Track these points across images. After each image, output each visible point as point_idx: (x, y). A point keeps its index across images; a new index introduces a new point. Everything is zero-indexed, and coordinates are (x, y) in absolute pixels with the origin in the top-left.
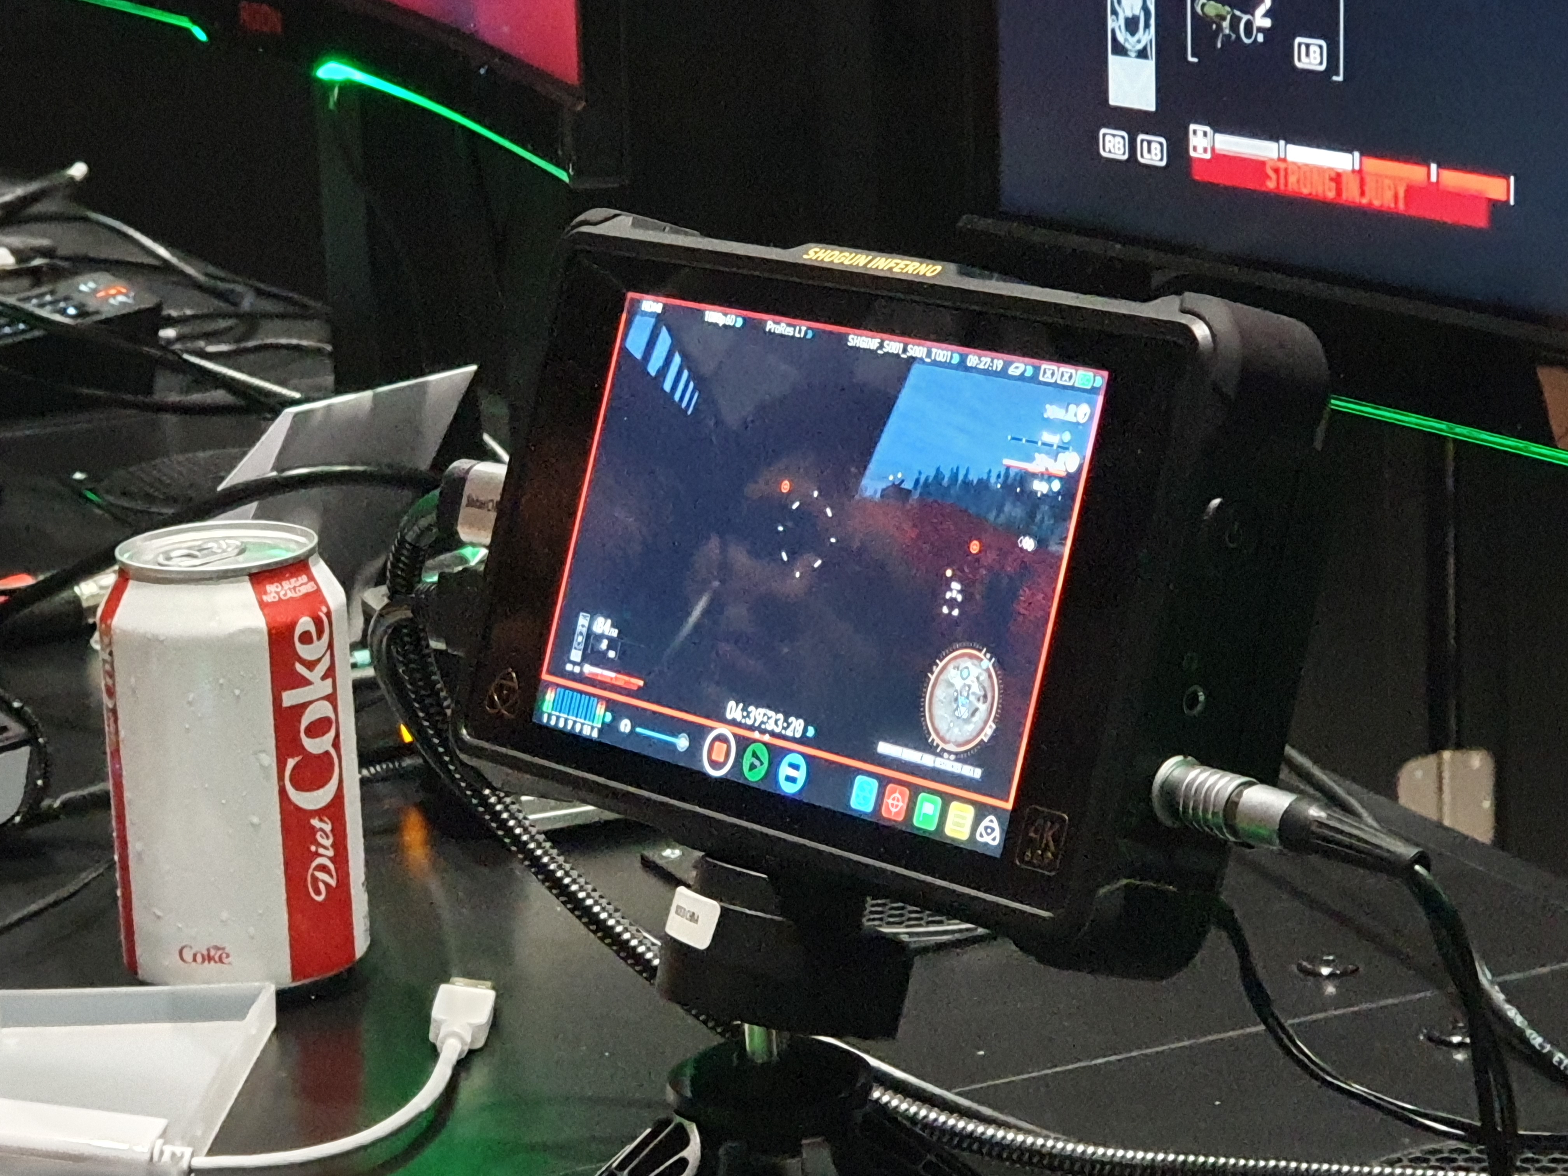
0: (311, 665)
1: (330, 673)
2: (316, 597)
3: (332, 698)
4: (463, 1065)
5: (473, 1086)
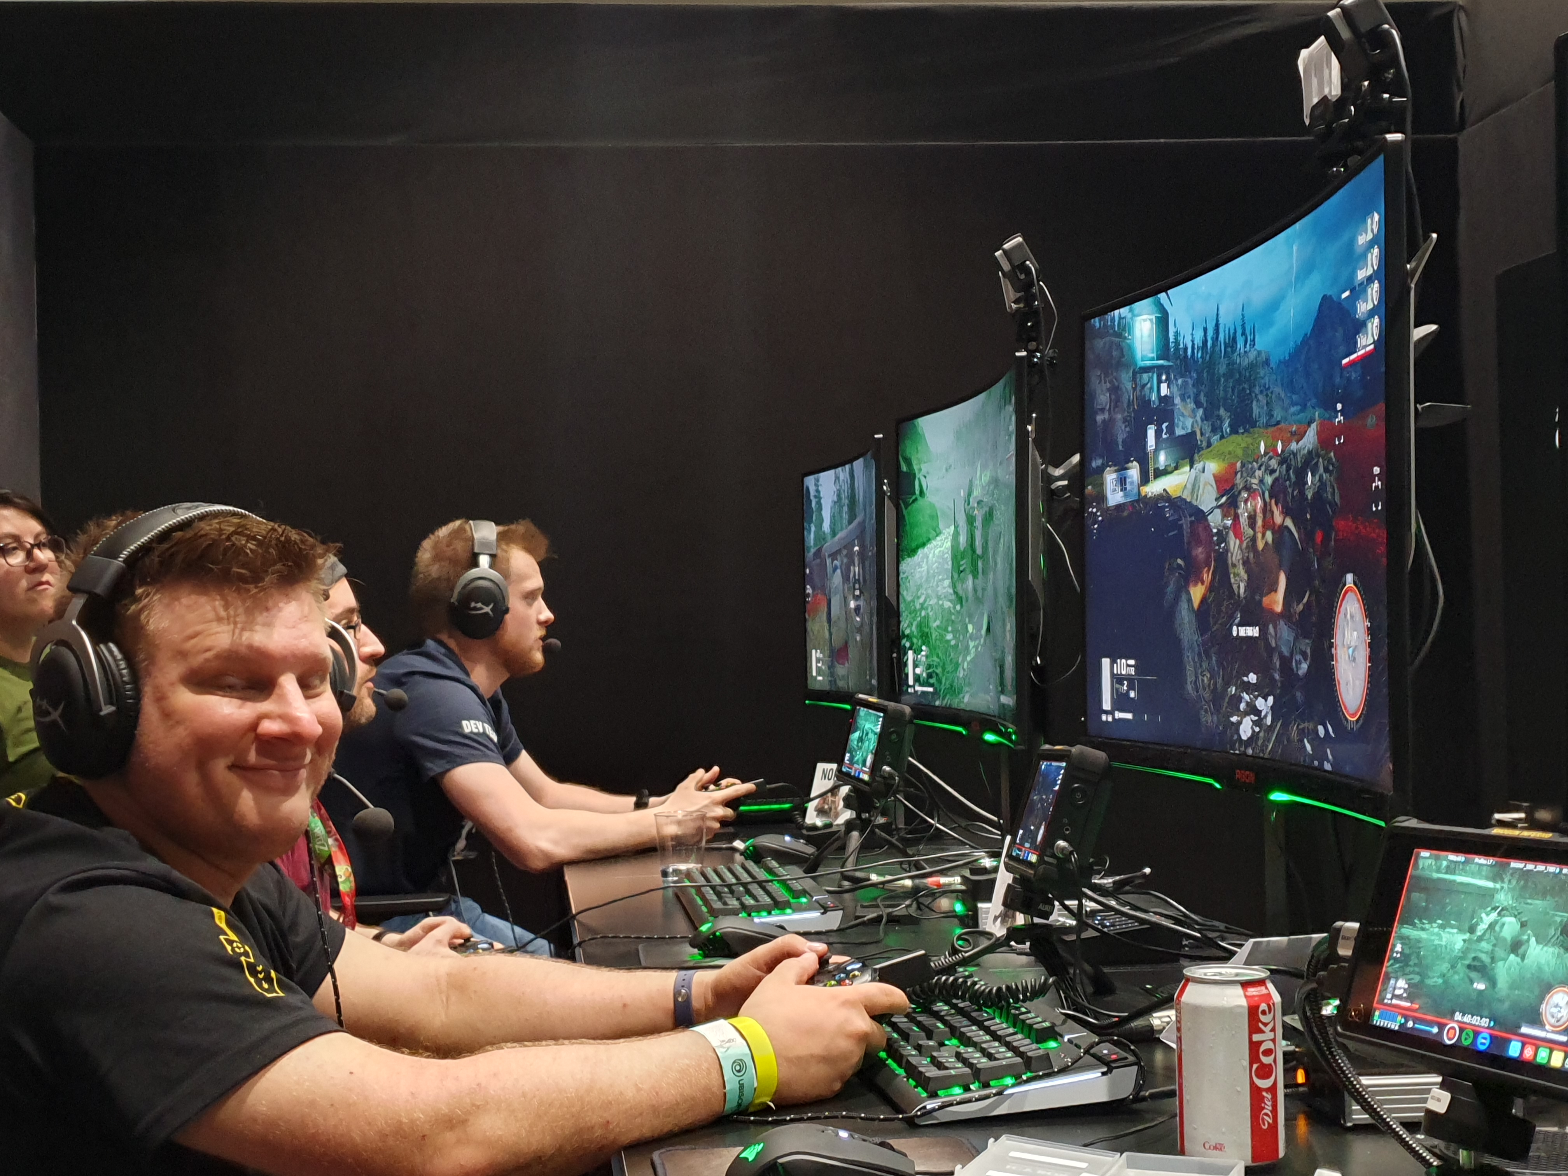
0: (1265, 1024)
2: (1268, 996)
3: (1274, 1041)
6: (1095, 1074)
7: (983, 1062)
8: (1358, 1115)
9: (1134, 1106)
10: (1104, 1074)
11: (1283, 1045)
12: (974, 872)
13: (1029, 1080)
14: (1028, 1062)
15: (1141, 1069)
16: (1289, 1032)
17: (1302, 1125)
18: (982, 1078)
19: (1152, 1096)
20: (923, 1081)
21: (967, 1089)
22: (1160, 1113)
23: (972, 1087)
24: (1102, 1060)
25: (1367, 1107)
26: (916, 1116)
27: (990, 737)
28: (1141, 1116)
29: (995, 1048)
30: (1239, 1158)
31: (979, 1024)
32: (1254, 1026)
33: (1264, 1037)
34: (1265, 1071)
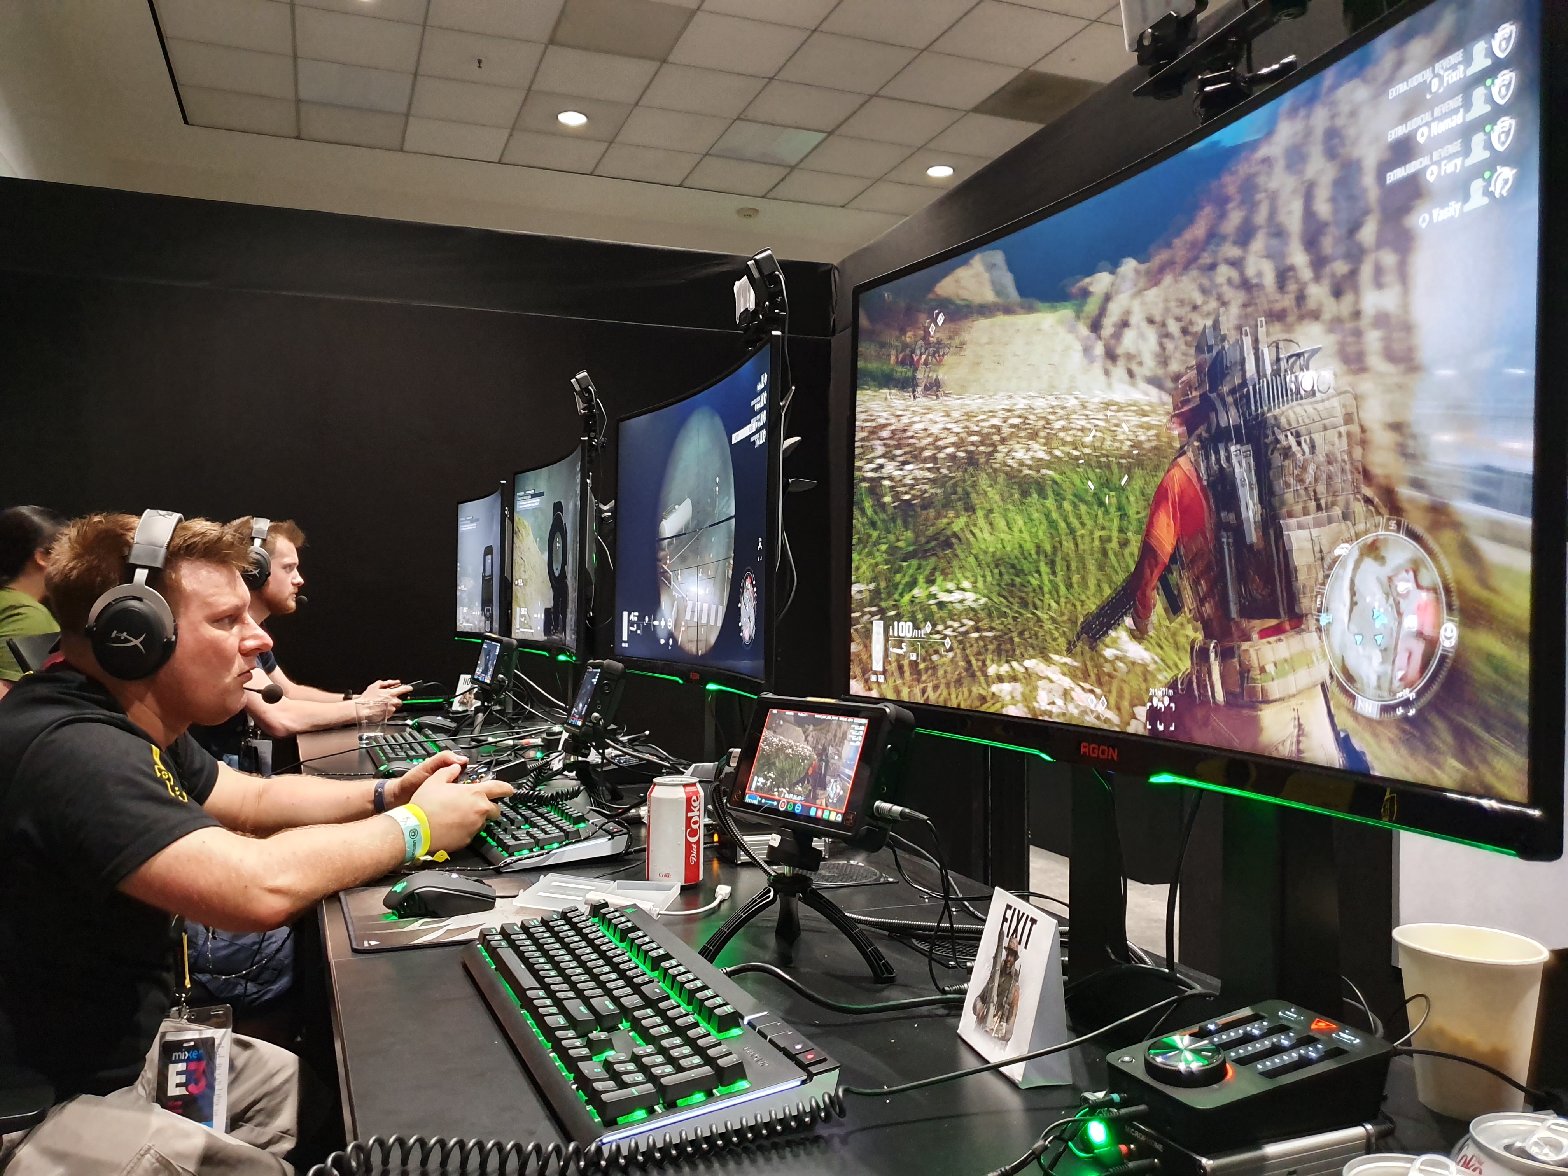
0: (695, 807)
1: (699, 810)
2: (697, 792)
3: (699, 816)
4: (722, 902)
5: (725, 906)
6: (605, 839)
7: (541, 835)
8: (744, 858)
9: (626, 857)
10: (610, 839)
11: (708, 821)
12: (548, 734)
13: (567, 845)
14: (567, 835)
15: (630, 838)
16: (709, 814)
17: (716, 865)
18: (541, 844)
19: (636, 851)
20: (506, 847)
21: (531, 850)
22: (639, 860)
23: (534, 850)
24: (608, 832)
25: (748, 853)
26: (501, 867)
27: (562, 658)
28: (628, 862)
29: (550, 828)
30: (678, 881)
31: (542, 815)
32: (689, 808)
33: (694, 814)
34: (694, 833)
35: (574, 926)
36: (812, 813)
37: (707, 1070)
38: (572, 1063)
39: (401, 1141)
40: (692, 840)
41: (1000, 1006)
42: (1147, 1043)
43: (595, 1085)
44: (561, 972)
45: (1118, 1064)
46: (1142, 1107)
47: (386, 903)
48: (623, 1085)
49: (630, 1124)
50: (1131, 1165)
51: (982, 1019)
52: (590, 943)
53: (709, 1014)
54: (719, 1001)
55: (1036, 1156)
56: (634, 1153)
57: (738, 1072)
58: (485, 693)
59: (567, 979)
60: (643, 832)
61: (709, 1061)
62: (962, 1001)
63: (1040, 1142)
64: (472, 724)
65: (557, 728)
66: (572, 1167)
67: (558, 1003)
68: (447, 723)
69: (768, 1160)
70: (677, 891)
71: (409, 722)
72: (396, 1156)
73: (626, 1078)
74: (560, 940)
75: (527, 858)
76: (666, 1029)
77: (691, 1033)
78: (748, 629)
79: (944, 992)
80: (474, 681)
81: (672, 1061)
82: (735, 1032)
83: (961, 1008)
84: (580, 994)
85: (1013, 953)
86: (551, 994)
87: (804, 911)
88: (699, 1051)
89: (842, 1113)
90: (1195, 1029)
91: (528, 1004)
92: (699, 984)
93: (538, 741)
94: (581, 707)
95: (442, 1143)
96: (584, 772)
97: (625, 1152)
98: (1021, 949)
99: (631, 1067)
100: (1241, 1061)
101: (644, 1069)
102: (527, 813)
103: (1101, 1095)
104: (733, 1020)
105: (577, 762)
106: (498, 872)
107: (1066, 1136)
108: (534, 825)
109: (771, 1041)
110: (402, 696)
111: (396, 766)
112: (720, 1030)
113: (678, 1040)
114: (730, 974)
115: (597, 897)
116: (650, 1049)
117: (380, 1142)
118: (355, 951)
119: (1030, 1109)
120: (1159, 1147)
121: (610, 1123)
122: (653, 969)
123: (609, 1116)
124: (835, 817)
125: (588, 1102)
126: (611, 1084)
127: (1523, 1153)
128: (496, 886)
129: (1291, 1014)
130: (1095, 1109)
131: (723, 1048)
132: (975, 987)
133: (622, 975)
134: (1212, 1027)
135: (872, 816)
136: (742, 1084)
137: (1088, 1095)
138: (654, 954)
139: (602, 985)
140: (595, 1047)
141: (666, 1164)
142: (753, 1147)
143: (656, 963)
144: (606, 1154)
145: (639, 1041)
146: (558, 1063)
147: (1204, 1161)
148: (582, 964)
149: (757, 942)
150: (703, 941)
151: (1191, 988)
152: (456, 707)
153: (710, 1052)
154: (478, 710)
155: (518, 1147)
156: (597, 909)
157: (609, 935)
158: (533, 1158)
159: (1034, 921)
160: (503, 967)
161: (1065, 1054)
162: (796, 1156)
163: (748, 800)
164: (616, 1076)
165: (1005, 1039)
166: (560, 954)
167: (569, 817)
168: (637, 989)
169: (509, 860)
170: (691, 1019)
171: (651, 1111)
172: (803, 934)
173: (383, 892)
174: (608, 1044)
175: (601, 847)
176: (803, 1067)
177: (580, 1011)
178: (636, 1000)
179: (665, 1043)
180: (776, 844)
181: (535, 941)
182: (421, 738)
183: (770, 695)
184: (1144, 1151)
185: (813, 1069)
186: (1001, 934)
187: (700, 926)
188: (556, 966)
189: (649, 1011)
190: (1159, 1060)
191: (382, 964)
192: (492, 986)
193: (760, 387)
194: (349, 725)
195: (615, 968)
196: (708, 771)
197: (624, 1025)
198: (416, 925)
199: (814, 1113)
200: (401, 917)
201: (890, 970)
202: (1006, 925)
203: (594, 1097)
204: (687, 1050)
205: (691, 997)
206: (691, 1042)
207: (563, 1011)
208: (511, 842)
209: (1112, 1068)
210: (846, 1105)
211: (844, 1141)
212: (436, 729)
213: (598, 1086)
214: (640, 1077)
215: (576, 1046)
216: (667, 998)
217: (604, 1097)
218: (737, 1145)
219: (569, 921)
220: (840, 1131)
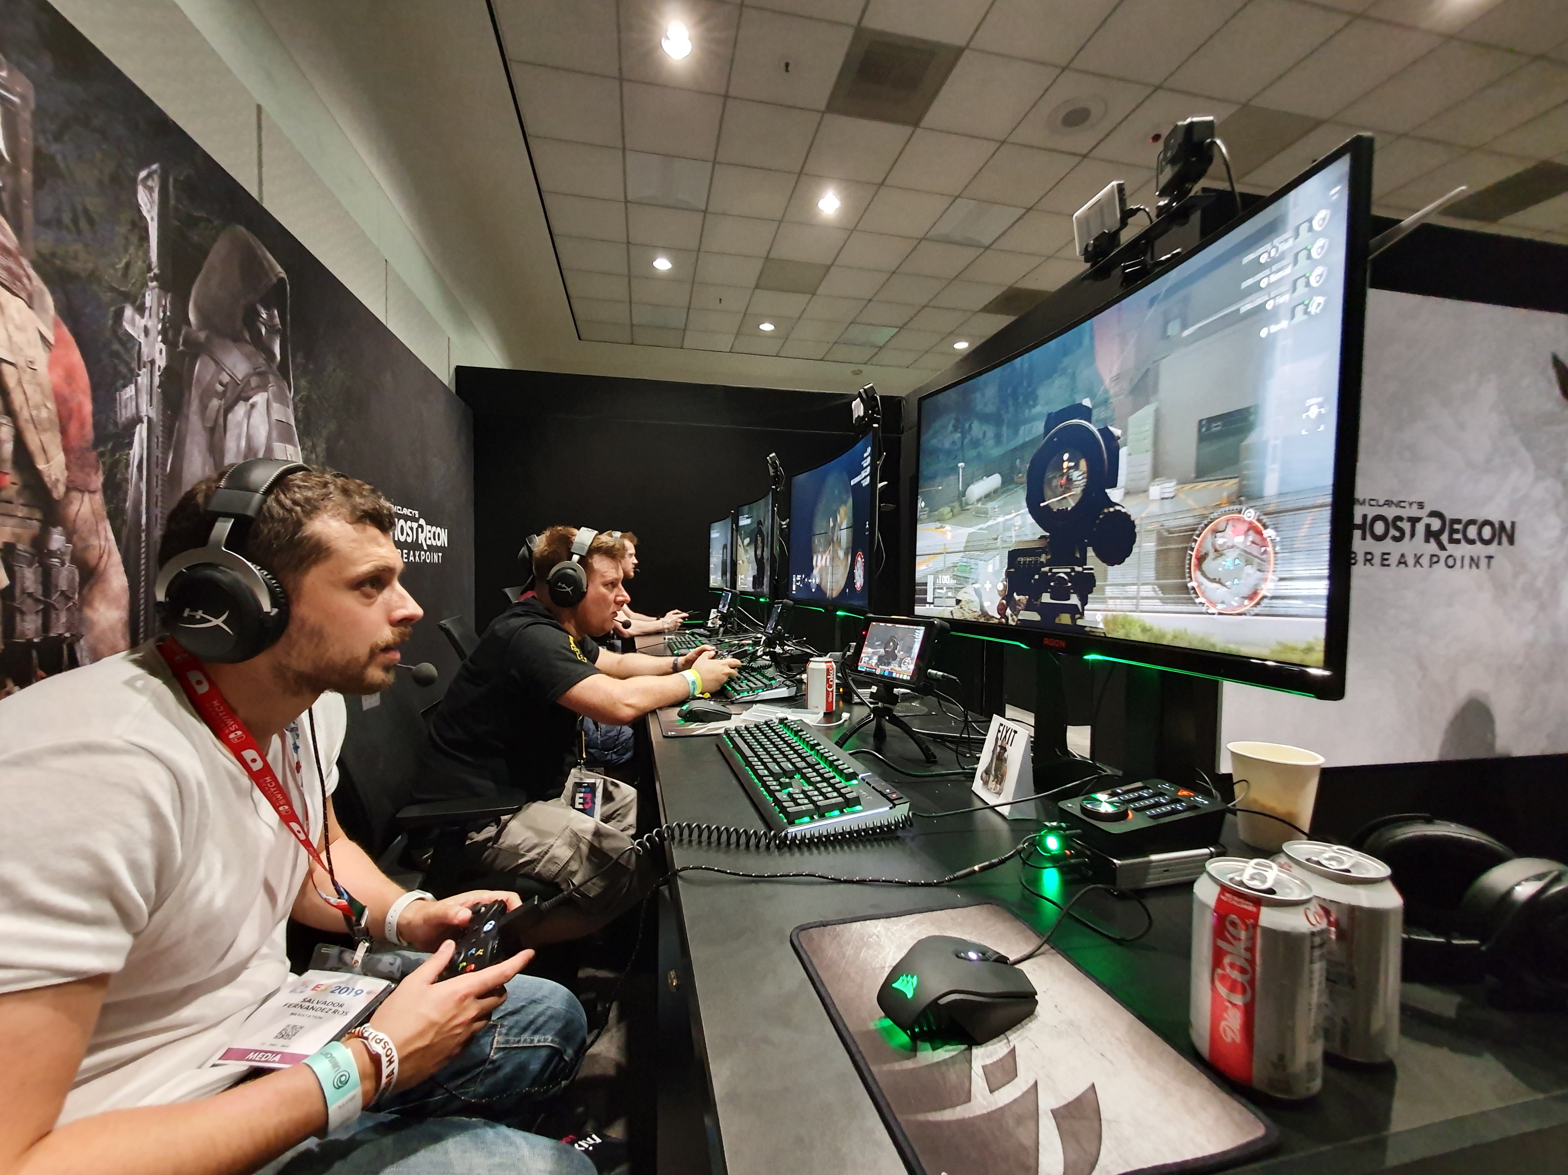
0: (831, 674)
1: (833, 675)
2: (832, 666)
3: (833, 678)
4: (845, 721)
5: (846, 723)
6: (785, 689)
7: (753, 686)
8: (857, 699)
9: (796, 698)
10: (787, 689)
11: (837, 681)
13: (766, 691)
14: (766, 686)
15: (798, 689)
16: (838, 678)
17: (841, 703)
18: (753, 690)
19: (801, 695)
20: (736, 691)
21: (748, 693)
22: (802, 700)
23: (750, 693)
24: (787, 685)
25: (859, 697)
26: (734, 700)
27: (762, 600)
28: (796, 700)
29: (757, 682)
30: (822, 710)
31: (753, 676)
32: (828, 674)
33: (831, 677)
34: (830, 686)
35: (771, 728)
36: (894, 675)
37: (840, 799)
38: (771, 793)
39: (689, 826)
40: (830, 690)
41: (996, 776)
42: (1083, 797)
43: (784, 804)
44: (765, 750)
45: (1065, 807)
46: (1079, 831)
47: (679, 715)
48: (798, 804)
49: (801, 824)
50: (1072, 861)
51: (986, 783)
52: (779, 736)
53: (841, 772)
54: (846, 766)
55: (1019, 852)
56: (804, 838)
57: (856, 801)
58: (724, 617)
59: (768, 753)
60: (804, 687)
61: (841, 795)
62: (975, 774)
63: (1021, 846)
64: (717, 634)
65: (759, 635)
66: (772, 843)
67: (764, 764)
68: (706, 632)
69: (872, 846)
70: (821, 715)
71: (687, 632)
72: (686, 832)
73: (799, 801)
74: (764, 735)
75: (746, 696)
76: (819, 779)
77: (832, 781)
78: (859, 582)
79: (964, 769)
80: (718, 612)
81: (822, 794)
82: (855, 782)
83: (974, 777)
84: (775, 760)
85: (1004, 749)
86: (761, 760)
87: (889, 727)
88: (836, 790)
89: (911, 825)
90: (1109, 792)
91: (749, 764)
92: (835, 758)
93: (750, 642)
94: (772, 624)
95: (708, 827)
96: (773, 655)
97: (799, 837)
98: (1008, 747)
99: (802, 796)
100: (1136, 810)
101: (808, 797)
102: (746, 675)
103: (1055, 824)
104: (854, 776)
105: (770, 651)
106: (732, 703)
107: (1035, 843)
108: (749, 681)
109: (873, 788)
110: (684, 618)
111: (682, 651)
112: (847, 781)
113: (825, 784)
114: (851, 754)
115: (781, 715)
116: (811, 788)
117: (679, 825)
118: (664, 737)
119: (1013, 830)
120: (1088, 853)
121: (791, 823)
122: (811, 750)
123: (791, 819)
124: (906, 677)
125: (780, 812)
126: (792, 804)
127: (1319, 863)
128: (732, 709)
129: (1166, 786)
130: (1052, 830)
131: (849, 789)
132: (981, 767)
133: (796, 752)
134: (1119, 791)
135: (926, 677)
136: (858, 808)
137: (1047, 823)
138: (812, 743)
139: (786, 756)
140: (783, 786)
141: (820, 845)
142: (864, 839)
143: (813, 747)
144: (790, 838)
145: (805, 784)
146: (765, 793)
147: (1115, 861)
148: (776, 746)
149: (864, 741)
150: (836, 739)
151: (1105, 771)
152: (710, 625)
153: (842, 791)
154: (720, 626)
155: (745, 831)
156: (782, 721)
157: (789, 733)
158: (753, 837)
159: (1016, 732)
160: (736, 746)
161: (1032, 803)
162: (887, 845)
163: (859, 669)
164: (794, 800)
165: (999, 794)
166: (765, 741)
167: (767, 678)
168: (803, 759)
169: (738, 697)
170: (832, 774)
171: (812, 818)
172: (888, 738)
173: (678, 709)
174: (789, 785)
175: (783, 692)
176: (891, 801)
177: (776, 768)
178: (804, 764)
179: (819, 785)
180: (874, 691)
181: (752, 735)
182: (693, 639)
183: (871, 615)
184: (1079, 855)
185: (896, 802)
186: (997, 738)
187: (835, 731)
188: (762, 746)
189: (810, 770)
190: (1089, 806)
191: (677, 743)
192: (732, 756)
193: (865, 455)
194: (659, 633)
195: (792, 748)
196: (837, 656)
197: (797, 776)
198: (694, 726)
199: (897, 824)
200: (686, 721)
201: (935, 757)
202: (1000, 734)
203: (783, 810)
204: (830, 789)
205: (831, 764)
206: (832, 786)
207: (767, 768)
208: (738, 688)
209: (1061, 809)
210: (913, 820)
211: (913, 839)
212: (701, 635)
213: (785, 804)
214: (806, 801)
215: (774, 785)
216: (819, 764)
217: (788, 809)
218: (856, 838)
219: (768, 726)
220: (910, 835)
